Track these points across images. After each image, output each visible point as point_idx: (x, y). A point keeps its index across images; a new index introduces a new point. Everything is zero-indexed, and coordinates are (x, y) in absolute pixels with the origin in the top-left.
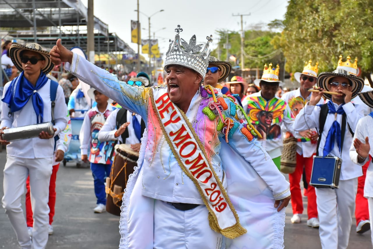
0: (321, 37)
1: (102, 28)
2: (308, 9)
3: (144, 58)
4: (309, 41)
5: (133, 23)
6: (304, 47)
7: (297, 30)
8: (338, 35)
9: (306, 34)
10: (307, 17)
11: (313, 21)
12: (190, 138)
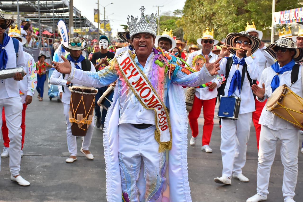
0: (204, 20)
1: (77, 13)
2: (197, 4)
3: (101, 32)
4: (198, 22)
5: (95, 10)
6: (195, 26)
7: (191, 15)
8: (214, 19)
9: (196, 18)
10: (197, 8)
11: (200, 11)
12: (146, 85)
